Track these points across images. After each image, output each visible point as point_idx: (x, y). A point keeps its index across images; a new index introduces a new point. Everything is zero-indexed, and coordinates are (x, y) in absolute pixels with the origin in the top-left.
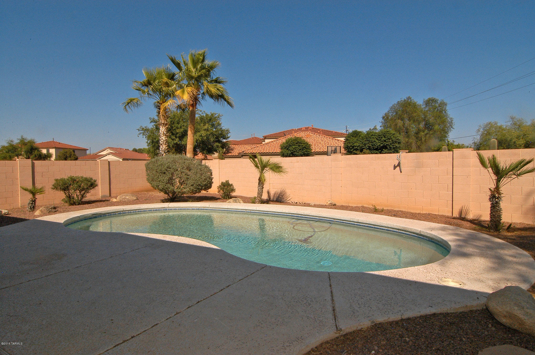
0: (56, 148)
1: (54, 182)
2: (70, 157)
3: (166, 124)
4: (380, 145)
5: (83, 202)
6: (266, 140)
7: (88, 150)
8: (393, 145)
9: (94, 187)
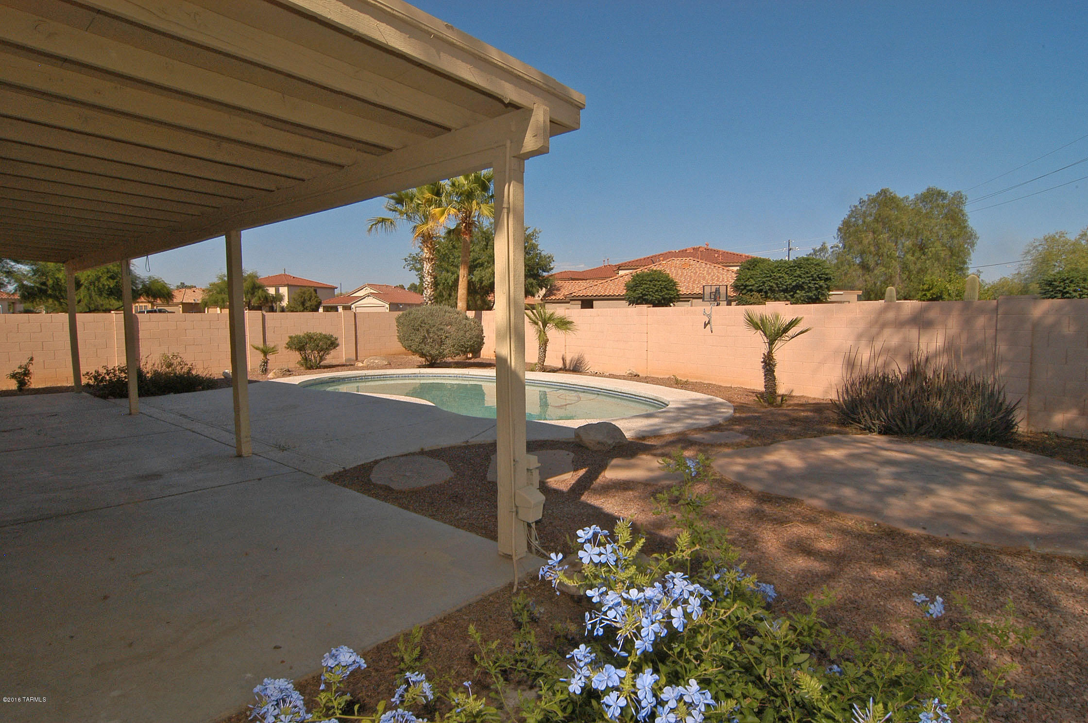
0: (288, 286)
1: (288, 340)
2: (310, 300)
3: (432, 259)
4: (791, 284)
5: (320, 366)
6: (620, 271)
7: (337, 288)
8: (815, 284)
9: (335, 348)
